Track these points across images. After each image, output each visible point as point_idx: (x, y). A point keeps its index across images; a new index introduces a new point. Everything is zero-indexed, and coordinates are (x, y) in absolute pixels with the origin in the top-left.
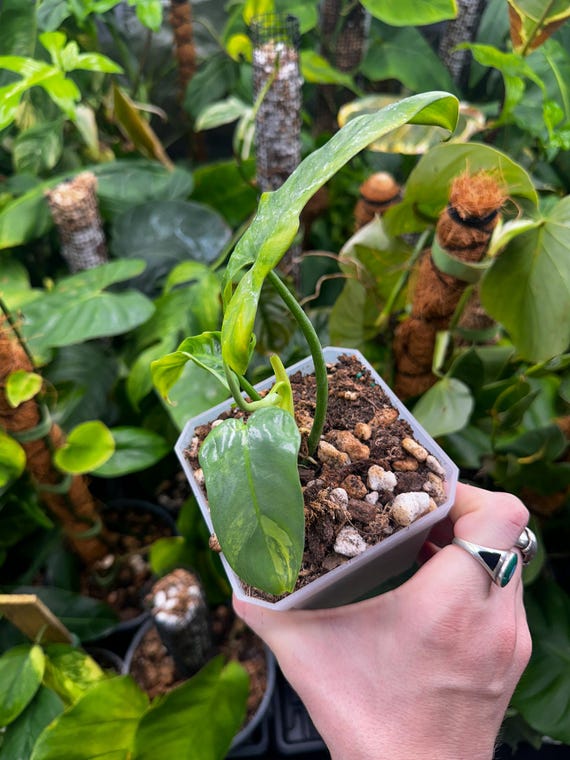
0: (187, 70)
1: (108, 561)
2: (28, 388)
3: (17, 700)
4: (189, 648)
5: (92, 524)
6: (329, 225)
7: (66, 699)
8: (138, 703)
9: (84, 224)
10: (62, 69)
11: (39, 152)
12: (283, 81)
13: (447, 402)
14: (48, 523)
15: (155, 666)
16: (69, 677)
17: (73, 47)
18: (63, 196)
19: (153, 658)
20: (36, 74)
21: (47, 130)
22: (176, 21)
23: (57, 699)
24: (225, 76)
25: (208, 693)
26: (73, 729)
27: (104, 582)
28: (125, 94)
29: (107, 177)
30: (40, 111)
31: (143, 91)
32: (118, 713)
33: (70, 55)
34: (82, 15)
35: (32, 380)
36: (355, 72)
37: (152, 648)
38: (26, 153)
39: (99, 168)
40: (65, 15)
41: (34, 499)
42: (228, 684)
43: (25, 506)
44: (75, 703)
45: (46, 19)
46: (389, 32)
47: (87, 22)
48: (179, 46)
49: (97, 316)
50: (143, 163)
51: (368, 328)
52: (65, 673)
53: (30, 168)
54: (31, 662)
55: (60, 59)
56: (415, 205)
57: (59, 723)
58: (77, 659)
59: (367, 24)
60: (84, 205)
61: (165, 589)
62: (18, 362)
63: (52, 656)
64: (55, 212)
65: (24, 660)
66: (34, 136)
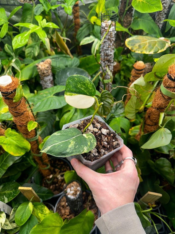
0: (77, 27)
1: (51, 176)
2: (34, 126)
3: (24, 218)
4: (76, 205)
5: (47, 165)
6: (120, 75)
7: (39, 219)
8: (60, 221)
9: (47, 74)
10: (41, 27)
11: (33, 51)
12: (111, 32)
13: (163, 136)
14: (34, 165)
15: (64, 210)
16: (40, 212)
17: (45, 20)
18: (41, 66)
19: (63, 207)
20: (33, 28)
21: (35, 45)
22: (75, 12)
23: (36, 219)
24: (89, 29)
25: (82, 220)
26: (41, 228)
27: (49, 182)
28: (59, 34)
29: (54, 59)
30: (33, 39)
31: (64, 33)
32: (54, 224)
33: (44, 23)
34: (47, 10)
35: (34, 123)
36: (129, 27)
37: (63, 204)
38: (29, 52)
39: (51, 57)
40: (42, 10)
41: (31, 157)
42: (88, 217)
43: (28, 159)
44: (41, 221)
45: (37, 12)
46: (140, 15)
47: (48, 13)
48: (75, 19)
49: (52, 103)
50: (64, 55)
51: (136, 110)
52: (39, 211)
53: (30, 56)
54: (29, 207)
55: (41, 24)
56: (155, 73)
57: (37, 227)
58: (42, 207)
59: (133, 12)
60: (47, 69)
61: (70, 188)
62: (31, 118)
63: (35, 206)
64: (39, 70)
65: (27, 206)
66: (32, 47)
